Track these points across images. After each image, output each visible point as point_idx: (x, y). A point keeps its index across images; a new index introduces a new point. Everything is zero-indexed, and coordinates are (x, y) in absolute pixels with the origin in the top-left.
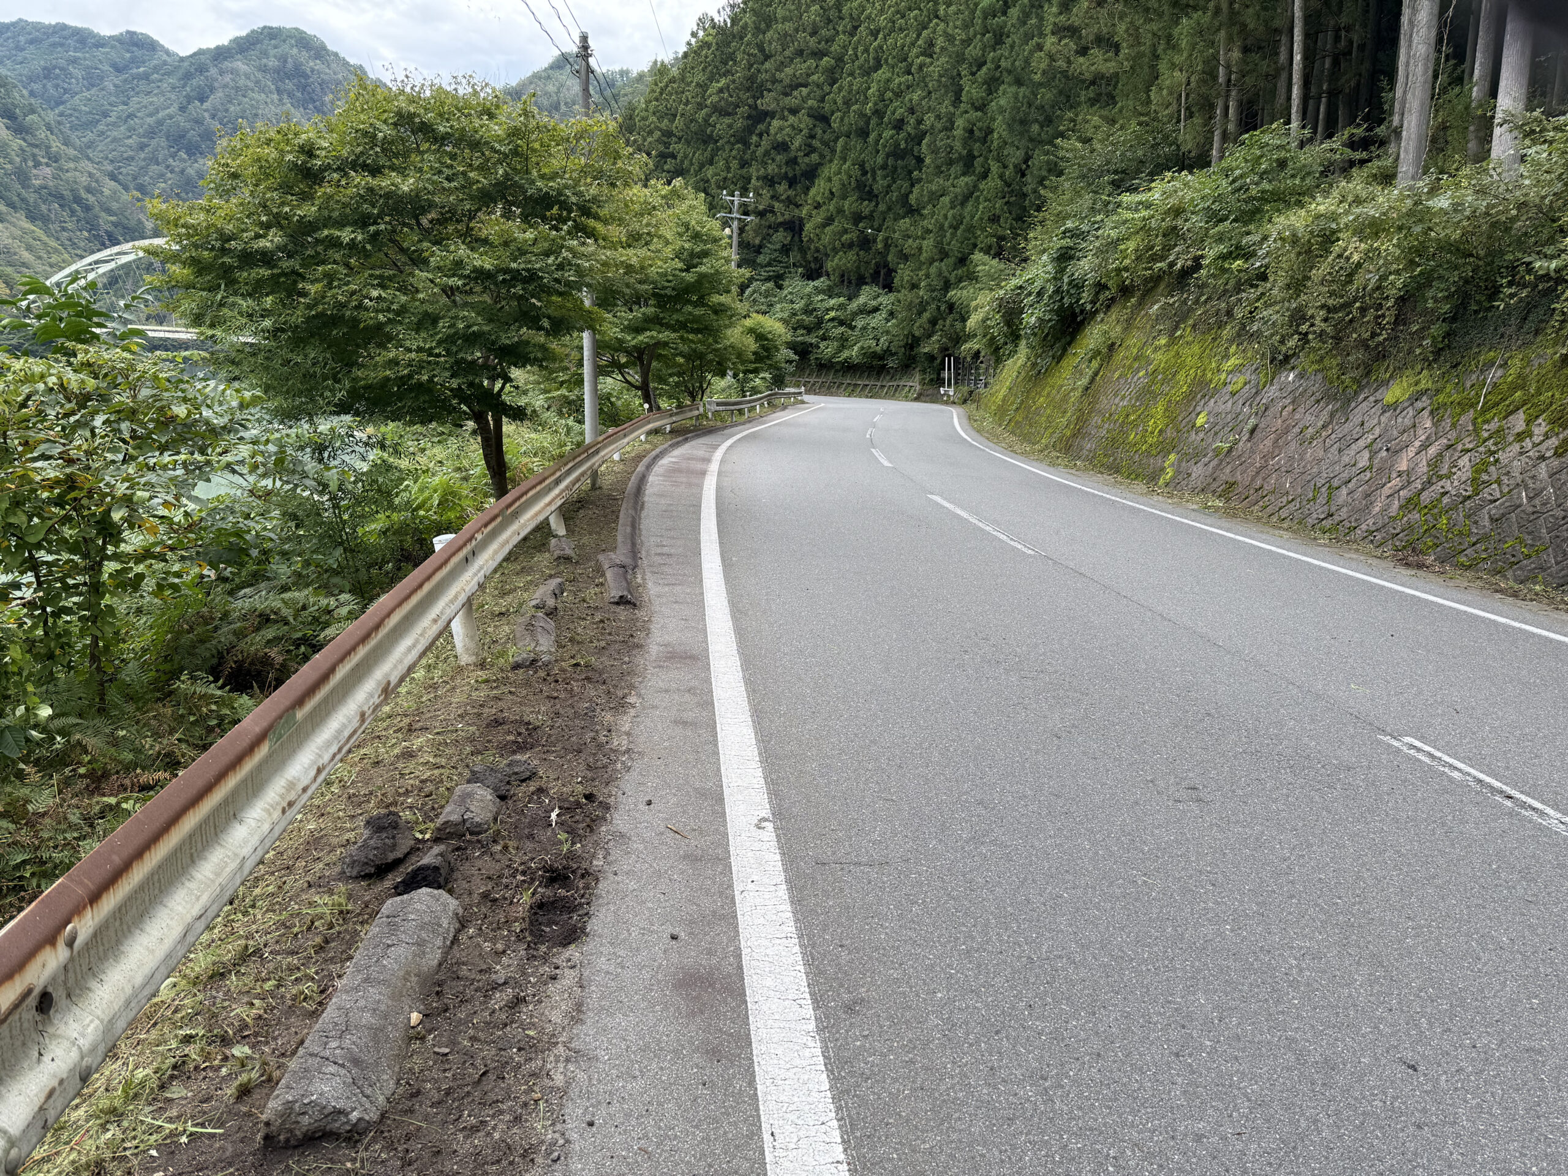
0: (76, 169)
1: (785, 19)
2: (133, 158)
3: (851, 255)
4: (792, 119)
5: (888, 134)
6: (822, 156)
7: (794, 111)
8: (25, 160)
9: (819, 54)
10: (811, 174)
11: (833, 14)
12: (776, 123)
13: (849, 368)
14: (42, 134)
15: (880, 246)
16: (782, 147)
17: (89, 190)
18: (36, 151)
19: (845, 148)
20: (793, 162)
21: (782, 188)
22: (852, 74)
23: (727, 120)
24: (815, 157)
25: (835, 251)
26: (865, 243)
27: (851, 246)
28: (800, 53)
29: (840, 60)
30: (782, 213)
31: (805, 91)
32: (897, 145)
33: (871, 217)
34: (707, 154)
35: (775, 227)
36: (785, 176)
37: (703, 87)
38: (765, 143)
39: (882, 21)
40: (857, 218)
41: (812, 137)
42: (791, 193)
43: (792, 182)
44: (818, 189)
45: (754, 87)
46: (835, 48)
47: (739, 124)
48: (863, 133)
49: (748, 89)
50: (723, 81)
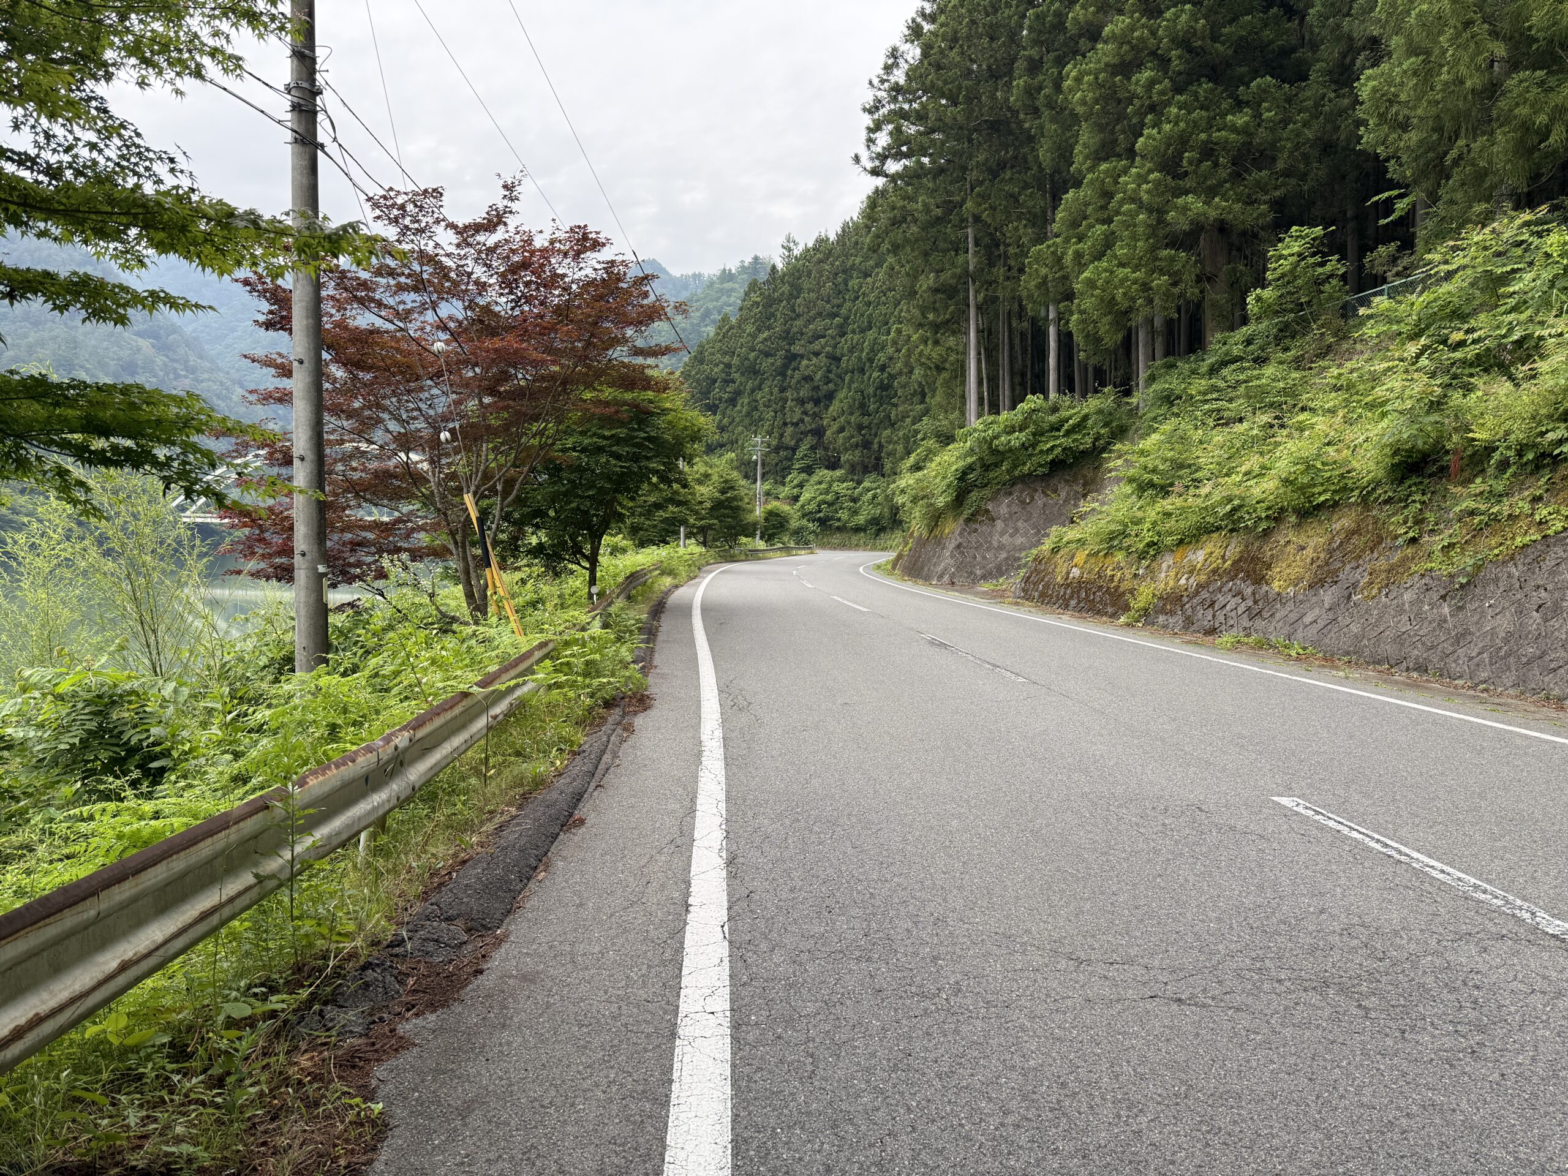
0: (209, 379)
1: (810, 290)
3: (857, 453)
4: (815, 360)
5: (876, 374)
6: (836, 385)
7: (817, 354)
9: (833, 316)
10: (830, 396)
11: (842, 287)
12: (805, 362)
13: (858, 529)
15: (876, 446)
16: (808, 379)
19: (851, 381)
20: (817, 388)
21: (809, 406)
22: (854, 332)
23: (770, 360)
24: (831, 386)
25: (846, 450)
26: (866, 445)
27: (857, 446)
28: (820, 314)
29: (847, 318)
30: (809, 424)
31: (823, 341)
32: (882, 381)
33: (869, 427)
34: (757, 382)
35: (805, 434)
36: (811, 399)
37: (754, 336)
38: (797, 376)
39: (872, 297)
40: (860, 427)
41: (829, 371)
42: (816, 409)
43: (817, 402)
44: (834, 408)
45: (789, 337)
46: (843, 311)
47: (779, 363)
48: (862, 371)
49: (784, 339)
50: (766, 334)
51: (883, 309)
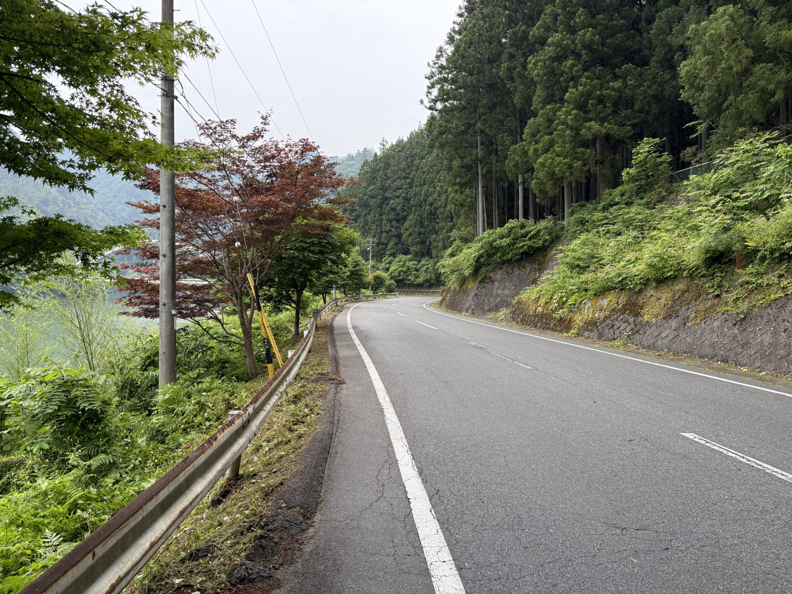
0: (86, 208)
4: (397, 200)
5: (428, 208)
6: (408, 212)
7: (398, 197)
8: (65, 205)
10: (405, 218)
12: (392, 201)
15: (428, 243)
16: (394, 209)
20: (398, 214)
21: (394, 223)
24: (405, 213)
25: (413, 245)
26: (423, 242)
27: (418, 243)
28: (399, 178)
29: (412, 180)
30: (394, 232)
31: (401, 191)
32: (431, 211)
34: (367, 211)
36: (395, 219)
38: (388, 208)
42: (398, 225)
43: (398, 221)
44: (407, 224)
45: (384, 189)
47: (379, 201)
49: (382, 189)
50: (372, 187)
51: (431, 175)
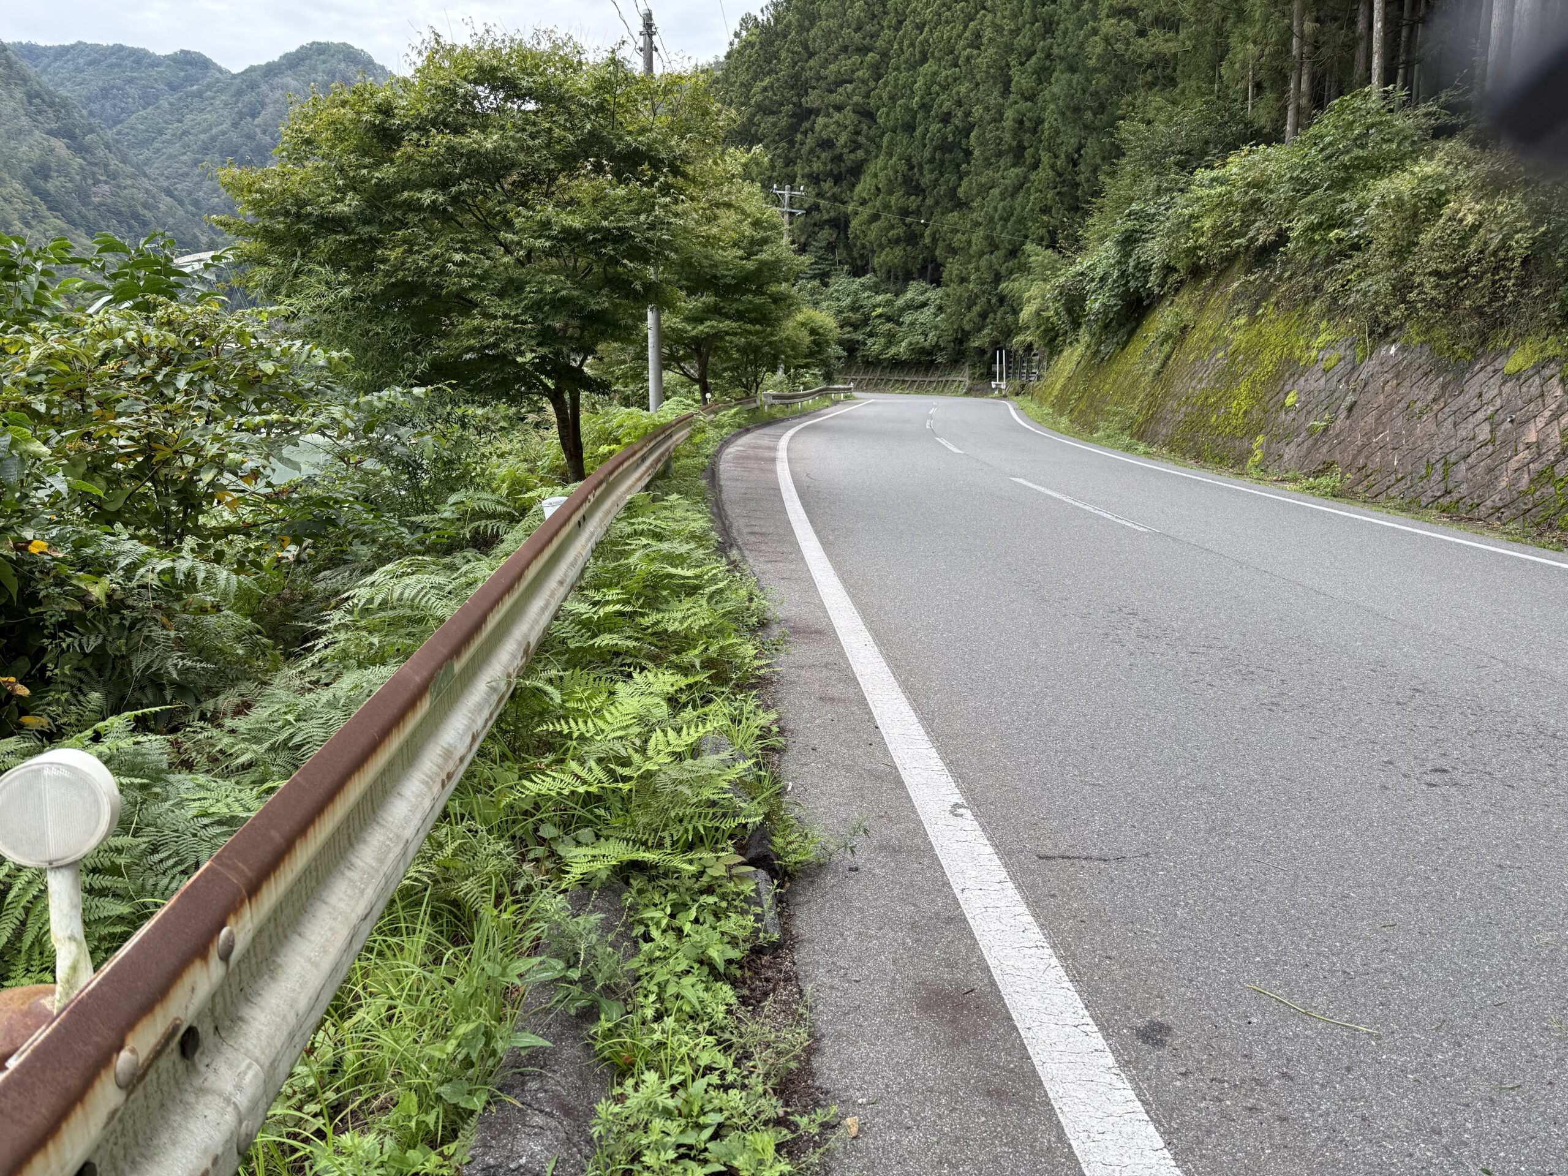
0: (133, 186)
1: (829, 16)
2: (187, 174)
3: (898, 251)
4: (837, 116)
5: (933, 129)
6: (867, 152)
7: (839, 108)
8: (85, 179)
9: (863, 50)
10: (857, 171)
11: (877, 9)
12: (821, 120)
13: (897, 364)
14: (101, 153)
15: (927, 240)
16: (827, 144)
17: (145, 206)
18: (95, 169)
19: (891, 143)
20: (838, 159)
21: (827, 186)
22: (897, 69)
23: (772, 119)
24: (860, 153)
25: (882, 247)
27: (897, 241)
28: (844, 49)
29: (884, 53)
30: (828, 210)
31: (849, 87)
32: (945, 138)
33: (918, 213)
35: (820, 225)
36: (830, 174)
37: (747, 86)
38: (810, 141)
39: (928, 14)
40: (905, 212)
41: (858, 133)
42: (836, 190)
43: (837, 180)
44: (864, 185)
45: (798, 85)
46: (880, 43)
48: (910, 128)
49: (792, 87)
50: (766, 82)
